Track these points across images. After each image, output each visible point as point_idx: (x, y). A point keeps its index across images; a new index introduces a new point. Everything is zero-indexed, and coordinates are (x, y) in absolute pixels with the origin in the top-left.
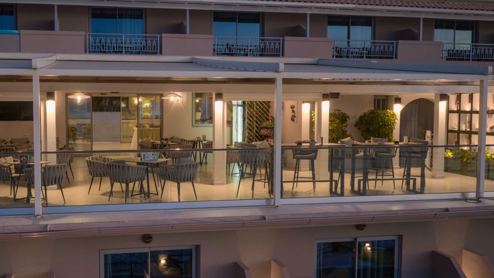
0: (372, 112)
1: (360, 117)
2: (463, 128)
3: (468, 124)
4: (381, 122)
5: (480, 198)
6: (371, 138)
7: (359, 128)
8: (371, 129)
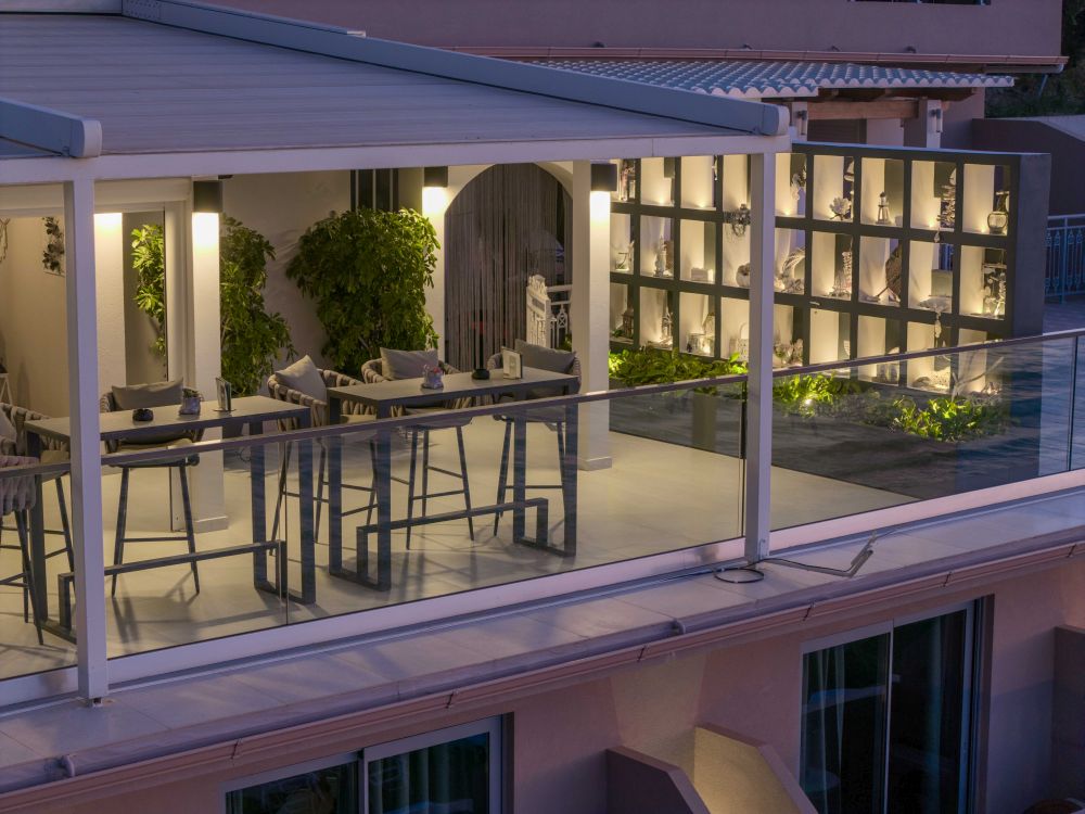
0: (349, 223)
1: (306, 240)
2: (650, 266)
3: (664, 253)
4: (385, 261)
5: (760, 561)
6: (382, 351)
7: (301, 283)
8: (349, 289)
